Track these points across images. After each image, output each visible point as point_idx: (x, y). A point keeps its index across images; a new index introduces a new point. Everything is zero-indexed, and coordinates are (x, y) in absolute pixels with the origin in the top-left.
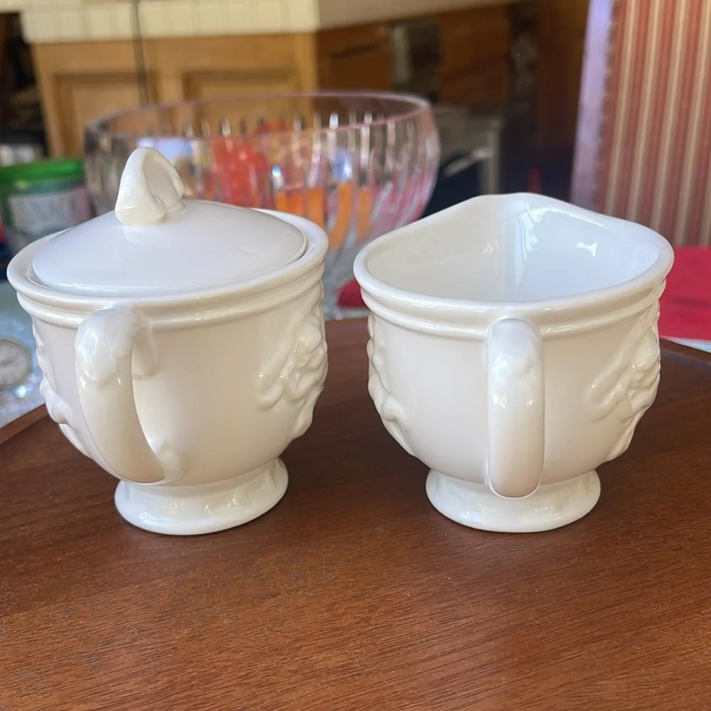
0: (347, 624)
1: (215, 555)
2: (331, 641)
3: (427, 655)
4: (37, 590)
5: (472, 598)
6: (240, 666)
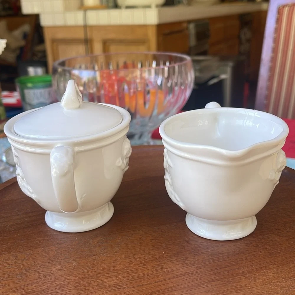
0: (120, 268)
1: (75, 238)
2: (113, 274)
3: (148, 282)
4: (5, 248)
5: (171, 261)
6: (76, 282)
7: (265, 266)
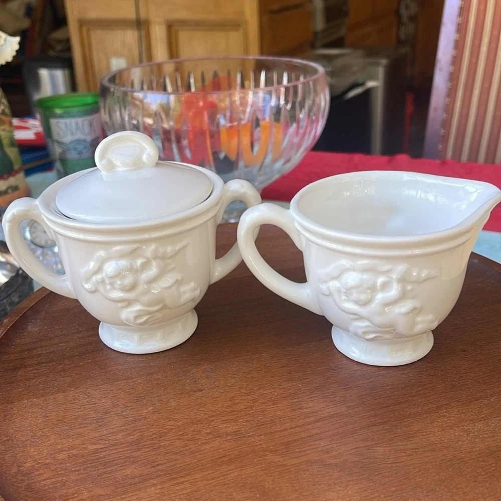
0: (240, 409)
1: (169, 365)
2: (230, 417)
3: (282, 428)
4: (69, 381)
5: (311, 398)
6: (180, 429)
7: (446, 405)
